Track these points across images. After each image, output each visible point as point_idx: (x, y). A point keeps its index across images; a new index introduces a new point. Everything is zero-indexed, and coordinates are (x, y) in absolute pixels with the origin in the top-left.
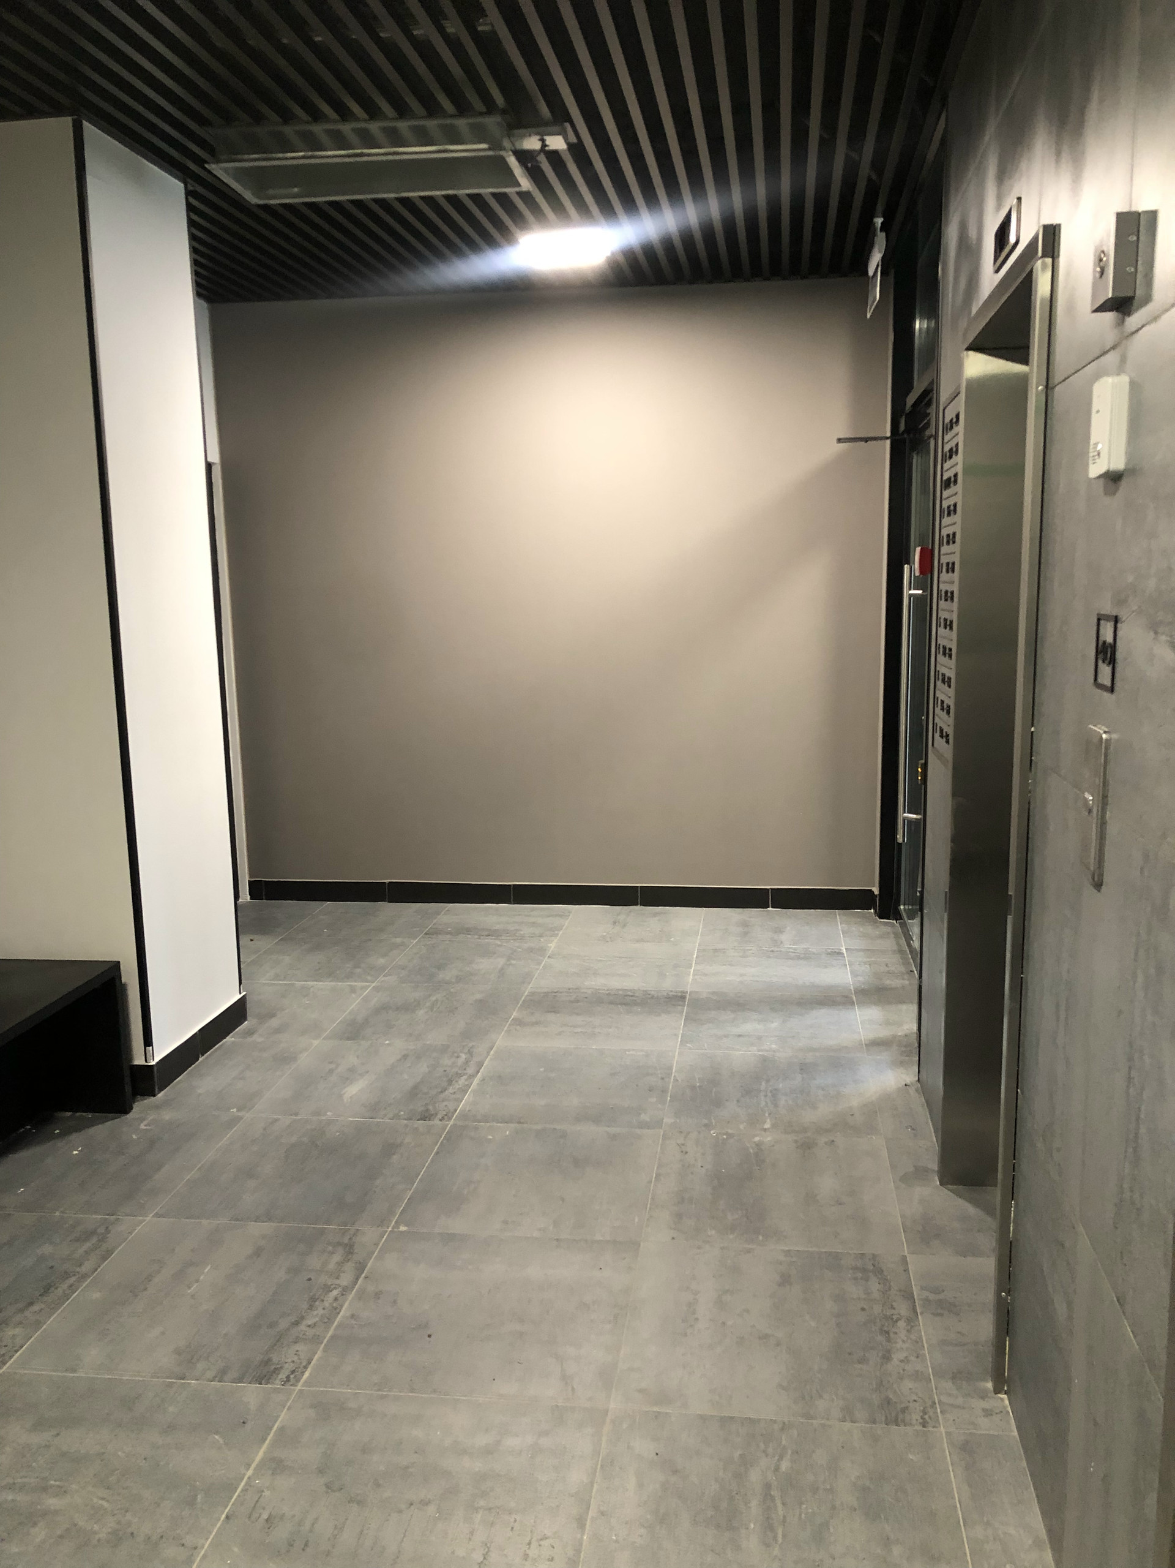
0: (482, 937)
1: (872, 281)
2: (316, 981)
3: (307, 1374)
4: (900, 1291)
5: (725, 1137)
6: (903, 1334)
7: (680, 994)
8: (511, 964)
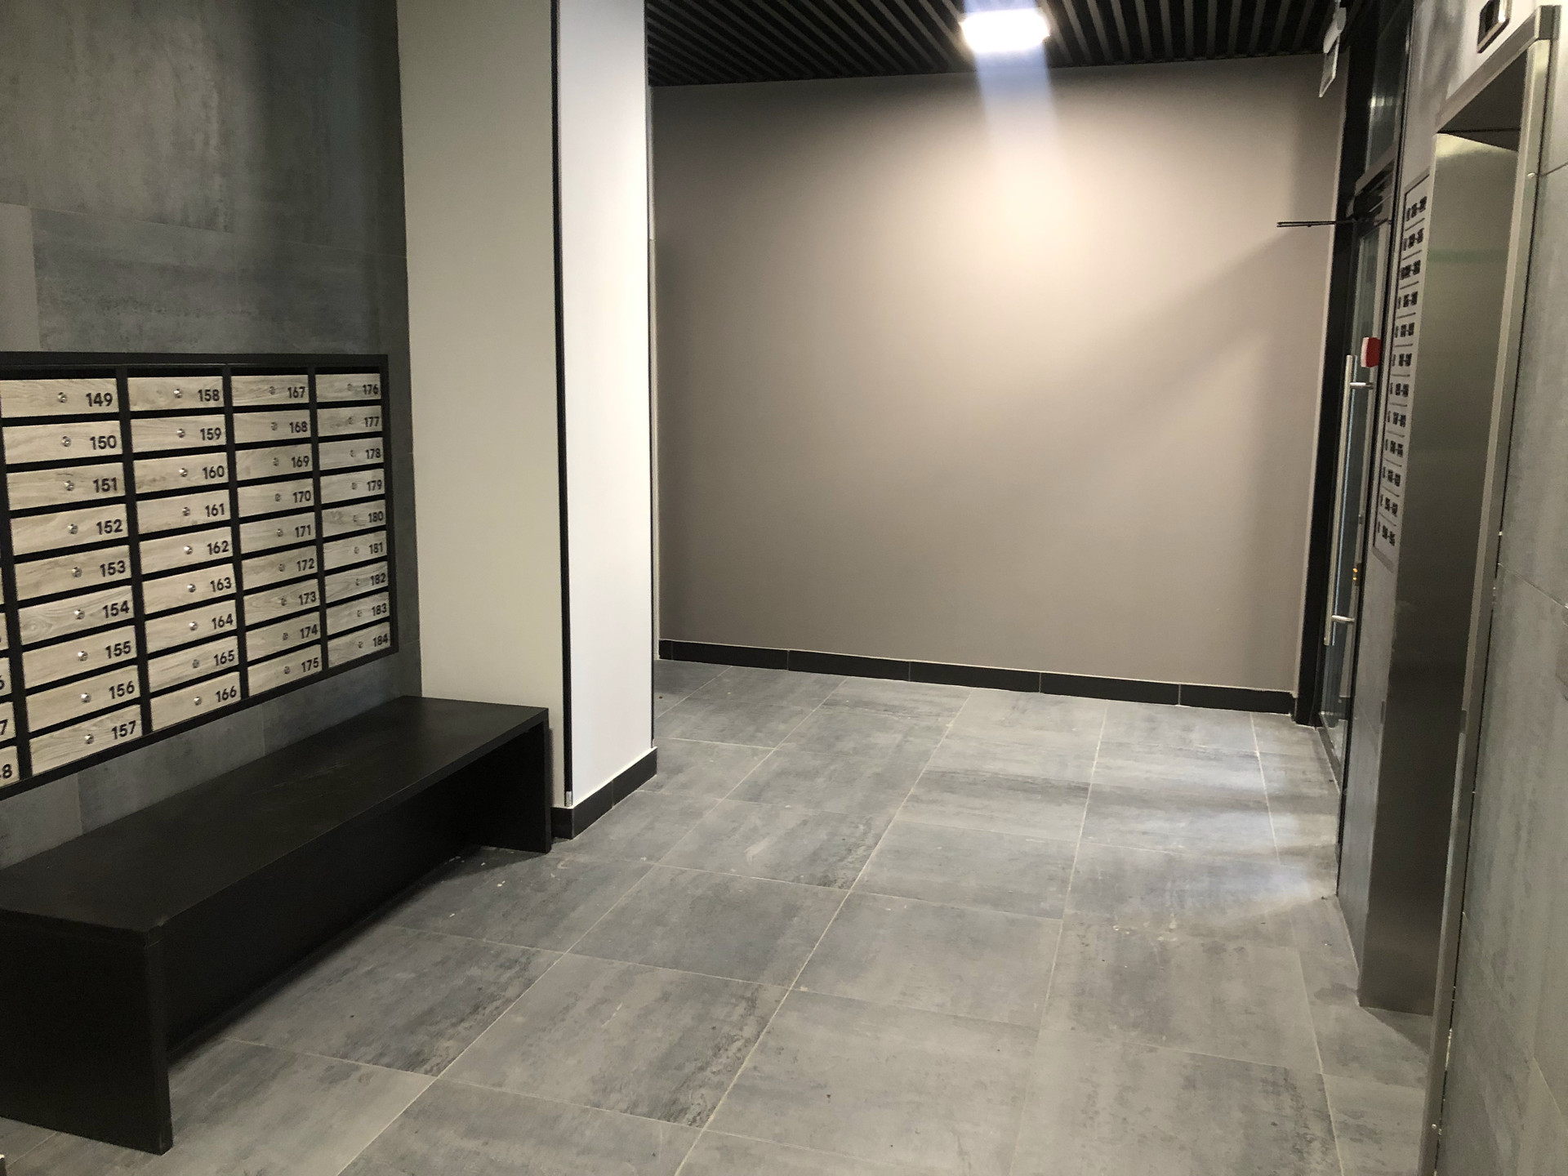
0: (879, 712)
1: (1328, 59)
2: (721, 741)
3: (712, 1118)
4: (1314, 1110)
5: (1128, 933)
6: (1317, 1156)
7: (1082, 786)
8: (908, 741)
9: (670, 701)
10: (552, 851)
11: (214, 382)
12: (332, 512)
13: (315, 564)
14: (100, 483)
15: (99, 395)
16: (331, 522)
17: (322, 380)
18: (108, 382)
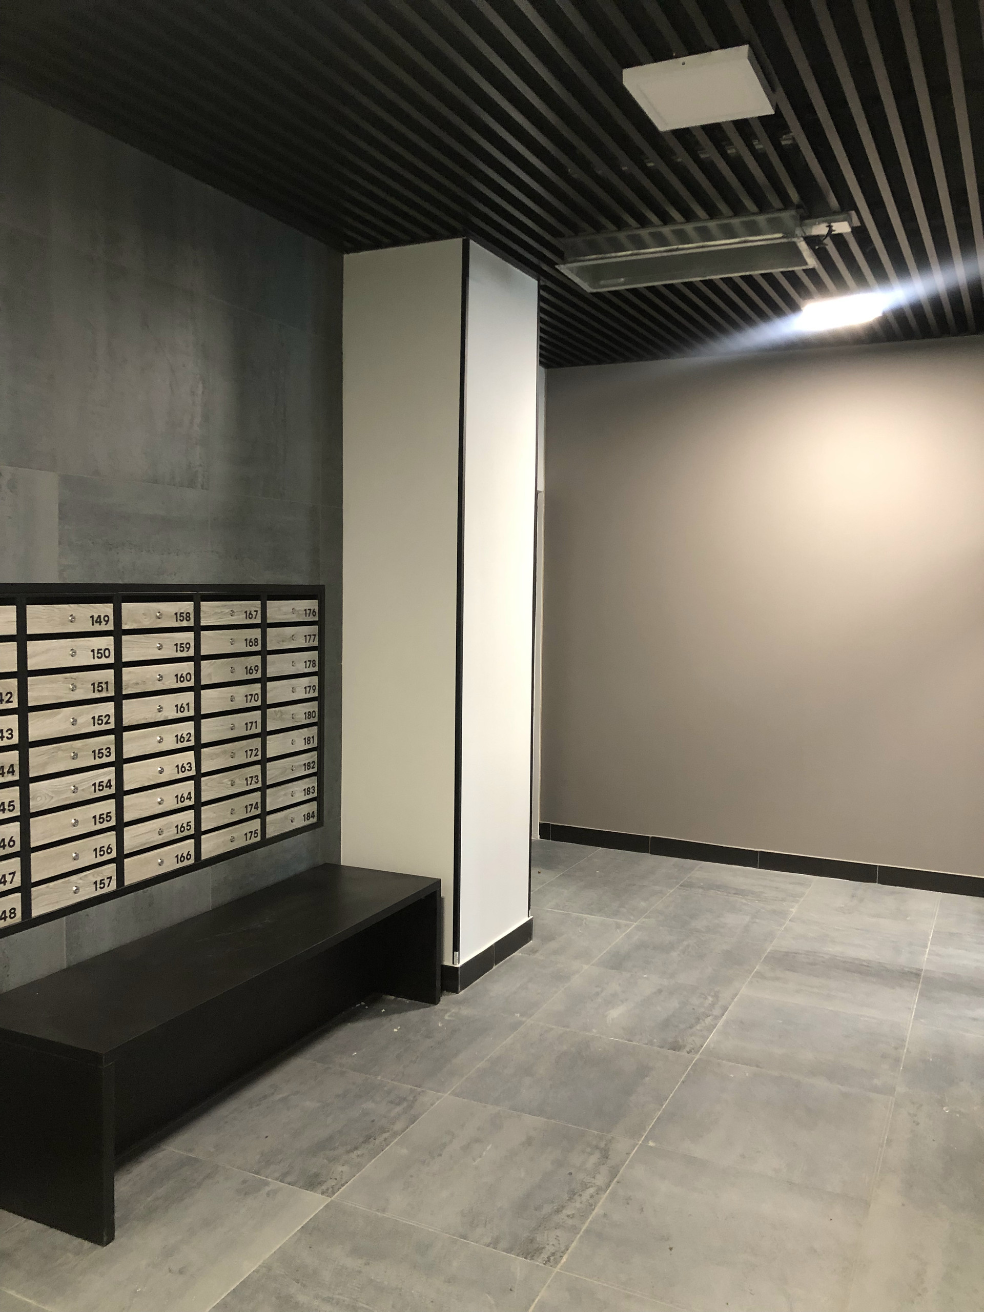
0: (729, 894)
2: (589, 914)
3: (564, 1260)
5: (958, 1115)
7: (914, 971)
8: (755, 922)
9: (547, 876)
10: (441, 1002)
11: (187, 607)
12: (275, 711)
13: (259, 753)
14: (96, 685)
15: (99, 617)
16: (274, 719)
17: (272, 605)
18: (107, 607)
